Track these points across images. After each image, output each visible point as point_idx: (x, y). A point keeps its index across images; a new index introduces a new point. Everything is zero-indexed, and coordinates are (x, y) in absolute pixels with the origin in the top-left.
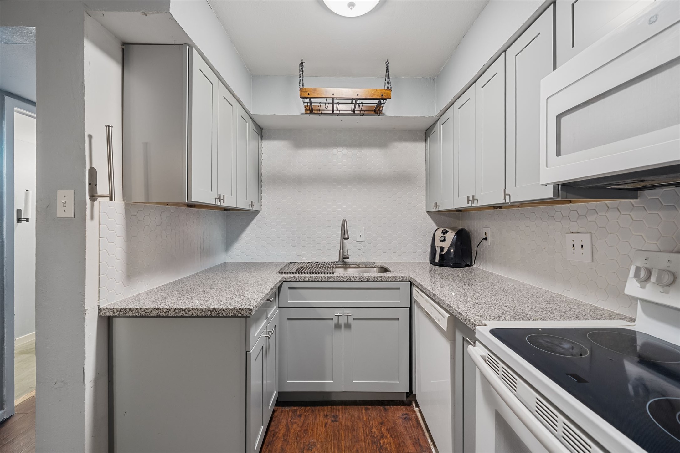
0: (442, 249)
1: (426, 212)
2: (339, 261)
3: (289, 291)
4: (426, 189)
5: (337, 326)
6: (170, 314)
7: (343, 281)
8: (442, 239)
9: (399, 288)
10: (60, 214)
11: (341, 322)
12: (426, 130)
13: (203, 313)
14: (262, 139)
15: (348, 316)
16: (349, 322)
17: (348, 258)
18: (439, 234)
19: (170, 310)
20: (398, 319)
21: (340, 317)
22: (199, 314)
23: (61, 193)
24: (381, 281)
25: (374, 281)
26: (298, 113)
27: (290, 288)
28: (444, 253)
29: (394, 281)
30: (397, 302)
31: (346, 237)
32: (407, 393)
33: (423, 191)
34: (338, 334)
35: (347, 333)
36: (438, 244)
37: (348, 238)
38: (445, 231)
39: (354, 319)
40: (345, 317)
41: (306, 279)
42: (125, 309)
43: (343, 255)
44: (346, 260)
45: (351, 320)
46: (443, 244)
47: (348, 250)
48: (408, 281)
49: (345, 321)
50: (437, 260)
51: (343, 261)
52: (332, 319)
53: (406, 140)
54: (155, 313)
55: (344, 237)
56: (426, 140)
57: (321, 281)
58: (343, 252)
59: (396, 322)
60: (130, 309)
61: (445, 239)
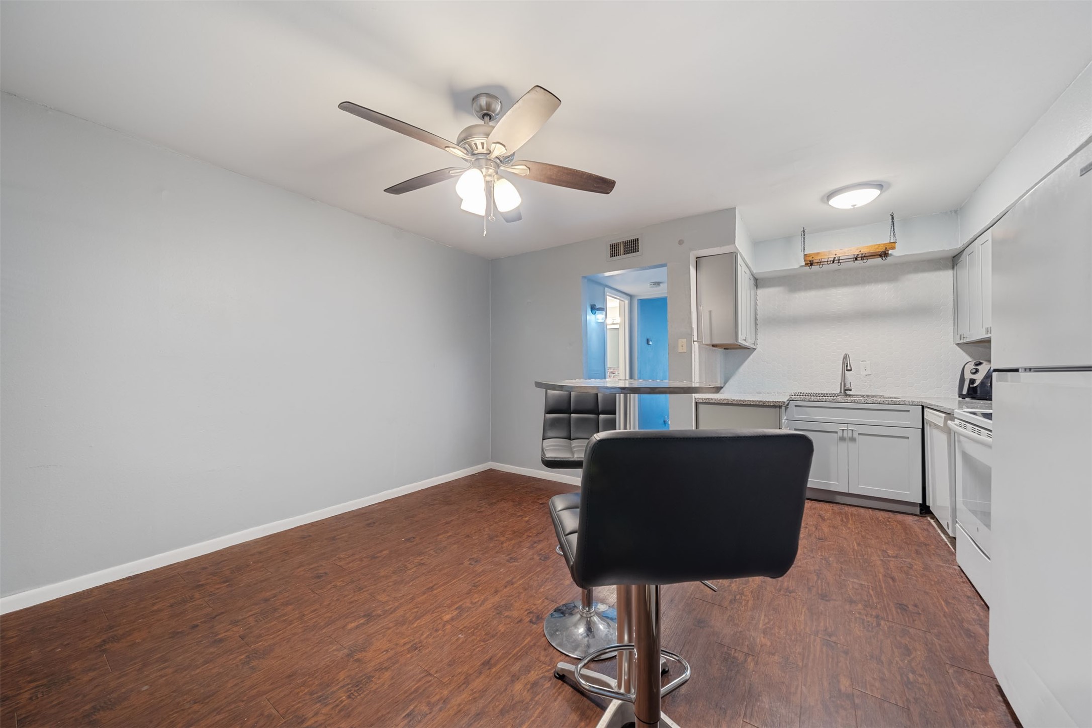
0: (972, 381)
1: (956, 344)
2: (841, 392)
3: (795, 408)
4: (954, 320)
5: (842, 439)
6: (734, 402)
7: (847, 402)
8: (974, 371)
9: (909, 411)
10: (680, 350)
11: (845, 435)
12: (954, 257)
13: (754, 403)
14: (757, 288)
15: (852, 430)
16: (854, 436)
17: (850, 390)
18: (971, 366)
19: (734, 400)
20: (908, 438)
21: (844, 431)
22: (752, 403)
23: (680, 341)
24: (888, 404)
25: (880, 404)
26: (796, 266)
27: (796, 406)
28: (975, 385)
29: (903, 405)
30: (907, 423)
31: (849, 368)
32: (920, 504)
33: (951, 322)
34: (843, 446)
35: (851, 445)
36: (968, 376)
37: (851, 370)
38: (977, 363)
39: (859, 434)
40: (850, 432)
41: (811, 400)
42: (709, 399)
43: (845, 387)
44: (848, 392)
45: (856, 435)
46: (973, 377)
47: (850, 383)
48: (920, 405)
49: (850, 435)
50: (965, 392)
51: (846, 393)
52: (837, 432)
53: (924, 271)
54: (725, 402)
55: (847, 368)
56: (953, 268)
57: (826, 402)
58: (845, 384)
59: (906, 440)
60: (711, 399)
61: (977, 371)
